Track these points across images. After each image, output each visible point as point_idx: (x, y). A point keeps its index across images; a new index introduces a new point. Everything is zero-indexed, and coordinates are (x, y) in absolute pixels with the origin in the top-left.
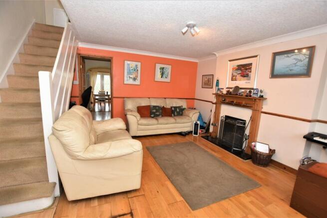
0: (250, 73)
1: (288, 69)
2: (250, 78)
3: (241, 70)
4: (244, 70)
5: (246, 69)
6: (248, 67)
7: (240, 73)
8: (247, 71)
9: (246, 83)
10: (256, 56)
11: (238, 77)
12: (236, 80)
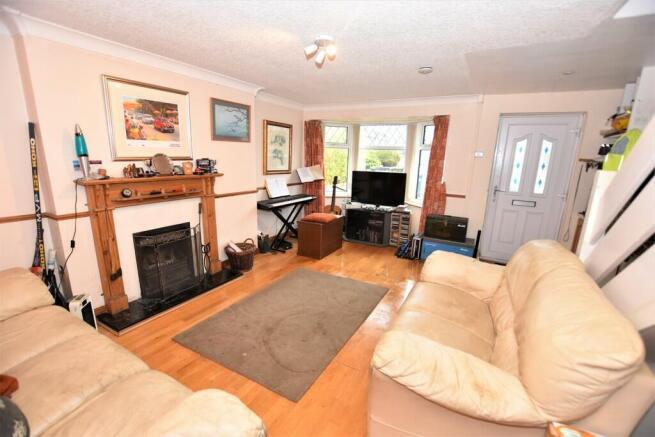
0: (175, 126)
1: (229, 129)
2: (178, 135)
3: (154, 115)
4: (163, 117)
5: (167, 116)
6: (168, 112)
7: (151, 123)
8: (169, 120)
9: (172, 145)
10: (185, 93)
11: (149, 130)
12: (142, 138)
